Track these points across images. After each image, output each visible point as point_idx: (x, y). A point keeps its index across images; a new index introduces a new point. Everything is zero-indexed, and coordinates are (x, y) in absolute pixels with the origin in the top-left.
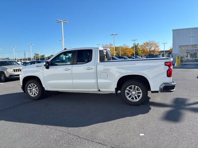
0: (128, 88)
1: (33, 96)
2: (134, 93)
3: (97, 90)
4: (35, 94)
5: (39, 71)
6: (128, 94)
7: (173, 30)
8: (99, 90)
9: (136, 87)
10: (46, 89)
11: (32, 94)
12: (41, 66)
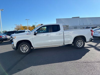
1: (24, 52)
3: (63, 44)
4: (25, 51)
6: (77, 44)
8: (64, 44)
11: (24, 51)
12: (31, 34)
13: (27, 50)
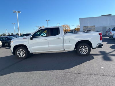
0: (81, 47)
2: (84, 49)
3: (63, 50)
5: (26, 41)
6: (81, 50)
7: (80, 19)
8: (65, 50)
9: (85, 46)
10: (30, 52)
11: (21, 56)
12: (27, 38)
13: (24, 55)
